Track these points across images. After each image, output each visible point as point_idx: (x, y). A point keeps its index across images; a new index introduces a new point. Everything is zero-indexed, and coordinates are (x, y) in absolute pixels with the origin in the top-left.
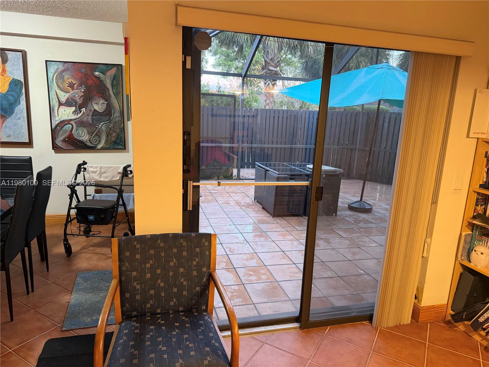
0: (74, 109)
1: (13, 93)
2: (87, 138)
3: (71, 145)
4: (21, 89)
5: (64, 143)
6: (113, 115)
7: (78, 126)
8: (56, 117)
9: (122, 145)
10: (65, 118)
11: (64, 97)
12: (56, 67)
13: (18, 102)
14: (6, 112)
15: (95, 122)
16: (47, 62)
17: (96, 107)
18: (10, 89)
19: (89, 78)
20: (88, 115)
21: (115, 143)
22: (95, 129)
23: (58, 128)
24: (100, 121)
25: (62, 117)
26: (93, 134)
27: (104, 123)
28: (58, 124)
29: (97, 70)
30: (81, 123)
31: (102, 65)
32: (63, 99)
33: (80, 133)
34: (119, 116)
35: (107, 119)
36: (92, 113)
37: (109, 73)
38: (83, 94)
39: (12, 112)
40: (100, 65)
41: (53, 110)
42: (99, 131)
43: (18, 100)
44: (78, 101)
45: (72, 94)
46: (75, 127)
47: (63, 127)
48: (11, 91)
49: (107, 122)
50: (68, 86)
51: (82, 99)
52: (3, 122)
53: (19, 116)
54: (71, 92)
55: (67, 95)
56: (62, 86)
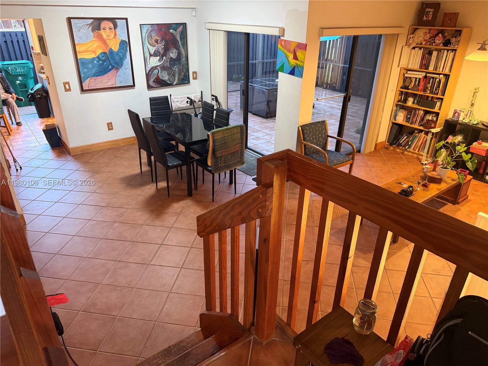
0: (159, 58)
1: (122, 51)
2: (167, 78)
3: (158, 84)
4: (127, 47)
5: (154, 83)
6: (182, 59)
7: (162, 70)
8: (148, 65)
9: (187, 81)
10: (154, 65)
11: (152, 50)
12: (146, 28)
13: (125, 56)
14: (118, 65)
15: (171, 66)
16: (141, 25)
17: (172, 55)
18: (120, 48)
19: (167, 34)
20: (167, 62)
21: (183, 79)
22: (171, 71)
23: (150, 73)
24: (174, 65)
25: (152, 65)
26: (170, 75)
27: (176, 66)
28: (150, 70)
29: (171, 28)
30: (163, 68)
31: (174, 25)
32: (152, 52)
33: (163, 75)
34: (185, 60)
35: (179, 63)
36: (169, 60)
37: (178, 30)
38: (164, 47)
39: (122, 65)
40: (173, 25)
41: (147, 60)
42: (174, 72)
43: (125, 55)
44: (161, 52)
45: (157, 47)
46: (160, 71)
47: (153, 72)
48: (121, 49)
49: (178, 65)
50: (154, 42)
51: (163, 50)
52: (117, 72)
53: (126, 67)
54: (157, 46)
55: (154, 49)
56: (151, 42)
